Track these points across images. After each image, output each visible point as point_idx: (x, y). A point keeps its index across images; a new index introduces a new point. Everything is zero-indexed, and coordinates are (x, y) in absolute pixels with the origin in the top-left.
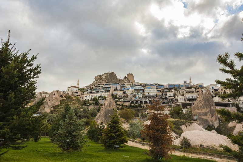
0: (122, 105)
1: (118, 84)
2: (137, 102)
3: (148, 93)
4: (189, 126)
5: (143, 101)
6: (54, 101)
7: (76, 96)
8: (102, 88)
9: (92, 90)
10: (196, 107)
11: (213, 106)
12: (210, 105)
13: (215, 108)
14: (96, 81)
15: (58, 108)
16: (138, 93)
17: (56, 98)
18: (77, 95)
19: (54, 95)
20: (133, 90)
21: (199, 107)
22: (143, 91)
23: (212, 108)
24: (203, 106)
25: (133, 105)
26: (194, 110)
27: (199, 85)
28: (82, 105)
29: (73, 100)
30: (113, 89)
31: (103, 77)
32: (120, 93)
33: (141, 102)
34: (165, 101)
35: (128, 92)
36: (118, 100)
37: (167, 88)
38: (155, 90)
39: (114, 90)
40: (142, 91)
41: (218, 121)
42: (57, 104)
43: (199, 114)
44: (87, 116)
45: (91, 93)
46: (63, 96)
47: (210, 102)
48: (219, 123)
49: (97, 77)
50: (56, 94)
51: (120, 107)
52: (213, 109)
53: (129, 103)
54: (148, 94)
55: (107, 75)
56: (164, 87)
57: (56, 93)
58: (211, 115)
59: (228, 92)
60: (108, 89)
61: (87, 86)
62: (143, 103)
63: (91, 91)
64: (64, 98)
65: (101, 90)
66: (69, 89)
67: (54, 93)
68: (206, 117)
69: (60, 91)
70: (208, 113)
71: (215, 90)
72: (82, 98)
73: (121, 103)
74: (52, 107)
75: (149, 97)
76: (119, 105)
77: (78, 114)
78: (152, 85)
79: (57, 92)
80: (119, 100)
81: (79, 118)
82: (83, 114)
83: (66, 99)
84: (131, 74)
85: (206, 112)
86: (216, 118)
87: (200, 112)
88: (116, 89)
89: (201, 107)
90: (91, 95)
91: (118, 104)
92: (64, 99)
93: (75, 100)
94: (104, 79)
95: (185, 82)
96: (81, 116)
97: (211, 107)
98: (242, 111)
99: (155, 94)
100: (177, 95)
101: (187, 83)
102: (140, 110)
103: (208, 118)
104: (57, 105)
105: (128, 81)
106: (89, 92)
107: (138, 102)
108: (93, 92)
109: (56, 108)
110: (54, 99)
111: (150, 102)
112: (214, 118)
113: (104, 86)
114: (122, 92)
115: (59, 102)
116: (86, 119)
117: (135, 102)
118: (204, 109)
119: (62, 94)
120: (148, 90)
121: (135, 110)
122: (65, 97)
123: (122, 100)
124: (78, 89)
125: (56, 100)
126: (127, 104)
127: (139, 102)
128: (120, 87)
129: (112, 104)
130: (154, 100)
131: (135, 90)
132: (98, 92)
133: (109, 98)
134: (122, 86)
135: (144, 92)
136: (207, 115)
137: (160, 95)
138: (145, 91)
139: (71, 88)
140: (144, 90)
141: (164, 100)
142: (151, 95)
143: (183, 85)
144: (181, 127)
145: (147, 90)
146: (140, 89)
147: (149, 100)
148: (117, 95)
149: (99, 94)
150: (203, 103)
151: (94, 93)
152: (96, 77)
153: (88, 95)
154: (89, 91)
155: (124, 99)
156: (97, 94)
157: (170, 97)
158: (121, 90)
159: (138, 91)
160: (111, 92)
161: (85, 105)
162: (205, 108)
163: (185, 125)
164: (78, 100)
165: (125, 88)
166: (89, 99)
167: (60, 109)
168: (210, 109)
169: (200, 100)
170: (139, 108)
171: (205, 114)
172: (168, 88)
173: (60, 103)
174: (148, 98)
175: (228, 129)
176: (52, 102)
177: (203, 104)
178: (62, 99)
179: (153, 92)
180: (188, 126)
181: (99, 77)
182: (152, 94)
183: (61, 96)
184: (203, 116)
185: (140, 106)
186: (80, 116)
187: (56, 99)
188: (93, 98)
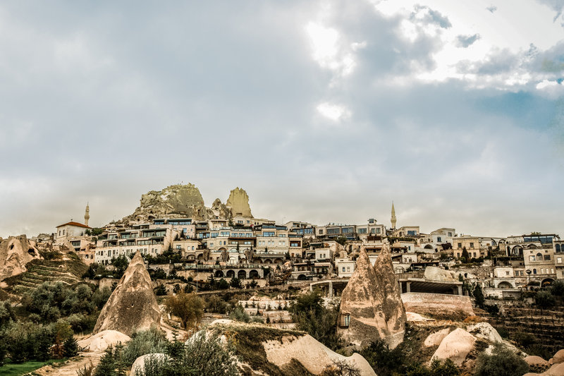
0: (190, 279)
1: (190, 221)
2: (230, 273)
3: (266, 249)
4: (291, 341)
5: (248, 271)
6: (9, 264)
7: (74, 251)
8: (144, 232)
9: (117, 237)
10: (349, 293)
11: (392, 292)
12: (385, 289)
13: (397, 299)
14: (142, 209)
15: (19, 284)
16: (238, 247)
17: (15, 256)
18: (77, 250)
19: (12, 247)
20: (227, 241)
21: (355, 295)
22: (253, 242)
23: (389, 297)
24: (366, 292)
25: (218, 279)
26: (344, 303)
27: (407, 230)
28: (84, 277)
29: (62, 263)
30: (174, 234)
31: (162, 196)
32: (189, 247)
33: (242, 274)
34: (306, 272)
35: (214, 244)
36: (181, 264)
37: (322, 237)
38: (284, 241)
39: (177, 239)
40: (249, 243)
41: (403, 331)
42: (17, 271)
43: (355, 313)
44: (87, 309)
45: (114, 243)
46: (36, 251)
47: (386, 283)
48: (405, 337)
49: (146, 197)
50: (15, 247)
51: (183, 285)
52: (391, 301)
53: (209, 274)
54: (266, 251)
55: (175, 192)
56: (314, 232)
57: (17, 243)
58: (384, 315)
59: (475, 254)
60: (159, 235)
61: (119, 222)
62: (248, 276)
63: (115, 239)
64: (38, 257)
65: (141, 236)
66: (61, 229)
67: (10, 244)
68: (370, 319)
69: (27, 238)
70: (376, 311)
71: (443, 245)
72: (90, 256)
73: (187, 275)
74: (4, 280)
75: (268, 260)
76: (182, 279)
77: (64, 300)
78: (277, 226)
79: (18, 241)
80: (184, 265)
81: (64, 311)
82: (75, 302)
83: (42, 258)
84: (242, 191)
85: (372, 308)
86: (398, 324)
87: (357, 306)
88: (182, 235)
89: (360, 295)
90: (112, 249)
91: (179, 278)
92: (37, 260)
93: (68, 262)
94: (166, 202)
95: (372, 221)
96: (70, 307)
97: (386, 296)
98: (487, 306)
99: (285, 251)
100: (341, 256)
101: (377, 223)
102: (232, 294)
103: (377, 322)
104: (18, 276)
105: (222, 212)
106: (109, 242)
107: (234, 272)
108: (119, 240)
109: (14, 284)
110: (10, 260)
111: (265, 274)
112: (392, 324)
113: (152, 227)
114: (196, 244)
115: (23, 266)
116: (82, 316)
117: (225, 272)
118: (368, 299)
119: (32, 245)
120: (267, 240)
121: (220, 295)
122: (41, 254)
123: (194, 265)
124: (84, 230)
125: (15, 261)
126: (205, 277)
127: (236, 271)
128: (194, 229)
129: (141, 280)
130: (278, 268)
131: (231, 239)
132: (131, 242)
133: (134, 265)
134: (199, 226)
135: (255, 246)
136: (373, 316)
137: (298, 256)
138: (257, 242)
139: (65, 228)
140: (255, 240)
141: (303, 270)
142: (273, 254)
143: (365, 230)
144: (264, 343)
145: (262, 239)
146: (244, 236)
147: (263, 268)
148: (183, 253)
149: (134, 248)
150: (366, 284)
151: (121, 244)
152: (143, 195)
153: (106, 250)
154: (110, 238)
155: (199, 263)
156: (128, 248)
157: (320, 261)
158: (195, 239)
159: (240, 242)
160: (166, 242)
161: (91, 278)
162: (371, 298)
163: (278, 339)
164: (76, 263)
165: (204, 234)
166: (107, 261)
167: (25, 285)
168: (385, 300)
169: (360, 278)
170: (231, 290)
171: (370, 313)
172: (324, 236)
173: (26, 270)
174: (265, 262)
175: (421, 352)
176: (5, 267)
177: (366, 287)
178: (32, 258)
179: (278, 245)
180: (286, 343)
181: (152, 197)
182: (276, 252)
183: (31, 251)
184: (365, 317)
185: (236, 284)
186: (68, 307)
187: (17, 258)
188: (116, 257)
